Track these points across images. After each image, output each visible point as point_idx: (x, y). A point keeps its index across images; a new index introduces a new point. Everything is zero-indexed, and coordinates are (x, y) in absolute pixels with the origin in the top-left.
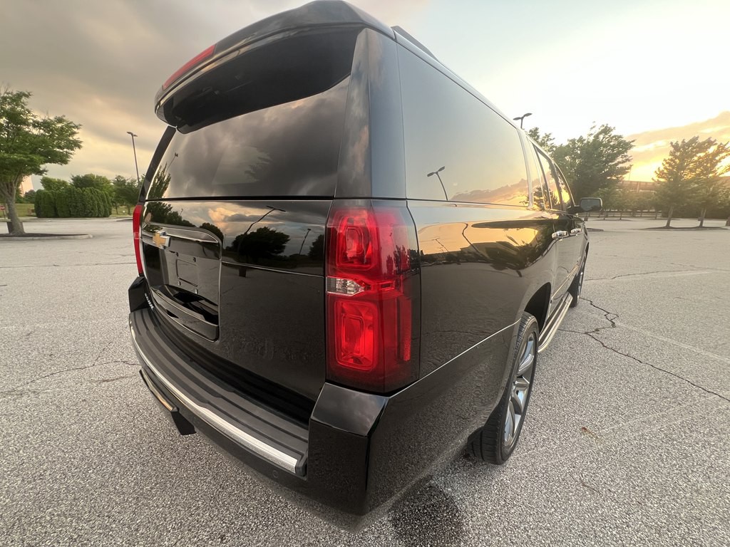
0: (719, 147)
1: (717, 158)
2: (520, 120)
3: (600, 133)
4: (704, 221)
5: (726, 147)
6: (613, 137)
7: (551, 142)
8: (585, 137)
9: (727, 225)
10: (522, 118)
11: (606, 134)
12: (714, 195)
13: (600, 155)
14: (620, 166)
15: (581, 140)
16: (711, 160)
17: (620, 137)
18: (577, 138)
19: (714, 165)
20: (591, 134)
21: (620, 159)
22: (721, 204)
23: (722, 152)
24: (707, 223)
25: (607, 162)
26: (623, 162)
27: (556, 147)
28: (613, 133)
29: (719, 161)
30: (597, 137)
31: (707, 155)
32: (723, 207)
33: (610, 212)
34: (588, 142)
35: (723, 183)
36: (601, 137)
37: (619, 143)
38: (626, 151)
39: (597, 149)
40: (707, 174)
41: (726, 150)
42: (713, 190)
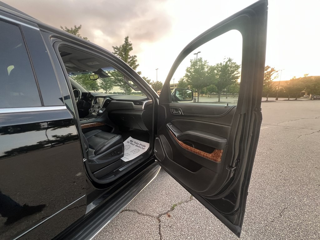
0: (272, 69)
1: (271, 74)
2: (196, 55)
3: (228, 61)
4: (268, 98)
5: (274, 69)
6: (233, 63)
7: (207, 64)
8: (222, 63)
9: (276, 100)
10: (197, 54)
11: (230, 62)
12: (271, 88)
13: (228, 70)
14: (236, 75)
15: (221, 64)
16: (269, 74)
17: (235, 63)
18: (219, 63)
19: (270, 76)
20: (224, 62)
21: (235, 73)
22: (274, 92)
23: (273, 71)
24: (269, 99)
25: (231, 74)
26: (237, 74)
27: (209, 66)
28: (233, 61)
29: (272, 75)
30: (227, 63)
31: (267, 72)
32: (274, 93)
33: (236, 94)
34: (224, 65)
35: (273, 84)
36: (228, 63)
37: (235, 66)
38: (238, 69)
39: (227, 68)
40: (268, 80)
41: (274, 70)
42: (271, 86)
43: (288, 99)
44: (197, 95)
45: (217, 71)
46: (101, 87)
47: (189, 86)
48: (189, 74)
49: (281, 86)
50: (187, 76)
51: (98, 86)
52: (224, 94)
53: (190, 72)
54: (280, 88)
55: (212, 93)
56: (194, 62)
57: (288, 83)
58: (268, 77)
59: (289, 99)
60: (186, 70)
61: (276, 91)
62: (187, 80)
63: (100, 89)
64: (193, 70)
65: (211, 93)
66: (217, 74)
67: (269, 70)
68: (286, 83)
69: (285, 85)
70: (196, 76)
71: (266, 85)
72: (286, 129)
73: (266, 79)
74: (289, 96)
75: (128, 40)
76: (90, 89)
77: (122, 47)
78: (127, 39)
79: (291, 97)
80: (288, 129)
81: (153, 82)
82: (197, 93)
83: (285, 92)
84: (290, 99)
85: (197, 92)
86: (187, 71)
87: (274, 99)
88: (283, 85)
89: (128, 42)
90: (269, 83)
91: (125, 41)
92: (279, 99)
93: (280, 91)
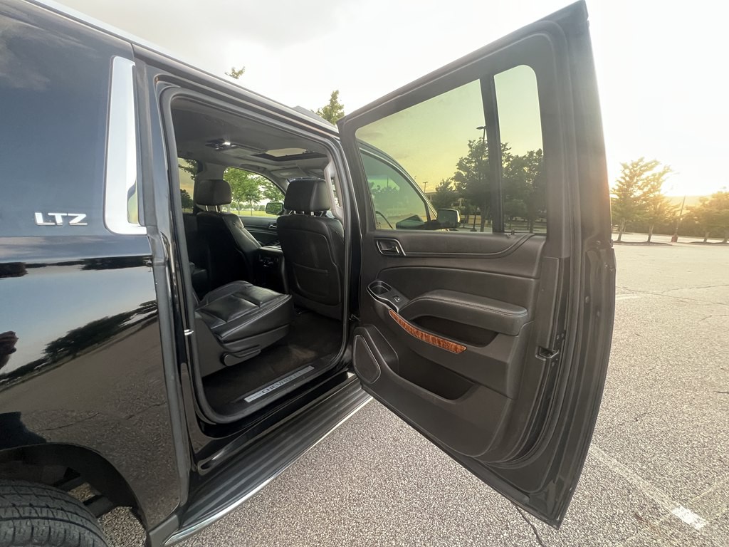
0: (665, 167)
1: (663, 178)
2: (482, 130)
4: (652, 236)
5: (671, 168)
7: (507, 152)
9: (672, 241)
10: (484, 128)
12: (659, 212)
15: (540, 152)
16: (658, 179)
18: (536, 150)
19: (659, 184)
22: (666, 221)
23: (667, 172)
24: (655, 238)
27: (512, 157)
29: (665, 180)
31: (654, 175)
32: (668, 224)
35: (668, 202)
40: (654, 192)
41: (671, 171)
42: (660, 208)
43: (702, 240)
44: (478, 222)
45: (530, 170)
46: (265, 193)
47: (460, 200)
48: (464, 174)
49: (687, 209)
50: (458, 177)
51: (259, 192)
52: (541, 222)
53: (466, 169)
54: (685, 212)
55: (514, 219)
56: (477, 148)
57: (707, 203)
58: (653, 187)
59: (705, 240)
60: (458, 164)
61: (675, 220)
62: (458, 188)
63: (264, 199)
64: (473, 165)
65: (512, 217)
66: (529, 176)
67: (658, 170)
68: (701, 201)
69: (698, 207)
70: (480, 179)
71: (648, 205)
72: (681, 303)
73: (650, 190)
74: (707, 234)
75: (337, 98)
76: (244, 197)
77: (324, 112)
78: (334, 96)
79: (711, 237)
80: (684, 303)
81: (379, 189)
82: (479, 217)
83: (697, 222)
84: (708, 241)
85: (479, 214)
86: (461, 165)
87: (668, 239)
88: (694, 206)
89: (336, 102)
90: (656, 200)
91: (331, 101)
92: (680, 239)
93: (686, 221)
